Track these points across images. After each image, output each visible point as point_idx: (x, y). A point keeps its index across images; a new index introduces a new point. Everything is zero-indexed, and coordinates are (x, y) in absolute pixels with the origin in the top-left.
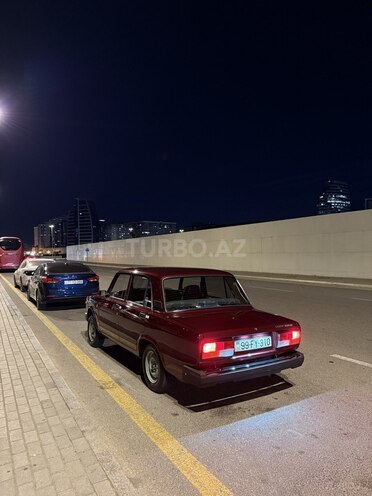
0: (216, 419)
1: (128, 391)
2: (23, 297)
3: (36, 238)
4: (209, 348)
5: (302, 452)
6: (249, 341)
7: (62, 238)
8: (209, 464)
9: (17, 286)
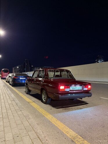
0: (64, 110)
1: (37, 104)
2: (8, 84)
3: (13, 71)
4: (62, 87)
5: (92, 119)
6: (75, 87)
7: (21, 71)
8: (61, 121)
9: (7, 82)
